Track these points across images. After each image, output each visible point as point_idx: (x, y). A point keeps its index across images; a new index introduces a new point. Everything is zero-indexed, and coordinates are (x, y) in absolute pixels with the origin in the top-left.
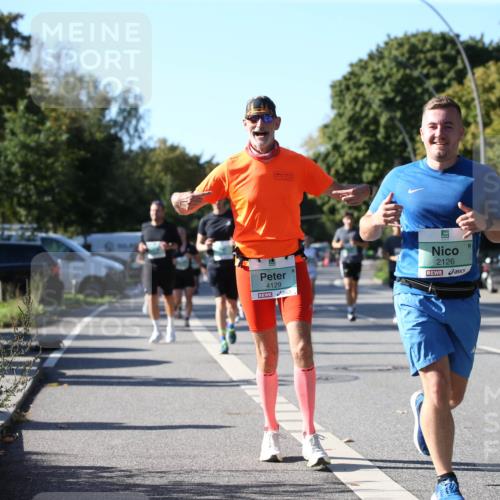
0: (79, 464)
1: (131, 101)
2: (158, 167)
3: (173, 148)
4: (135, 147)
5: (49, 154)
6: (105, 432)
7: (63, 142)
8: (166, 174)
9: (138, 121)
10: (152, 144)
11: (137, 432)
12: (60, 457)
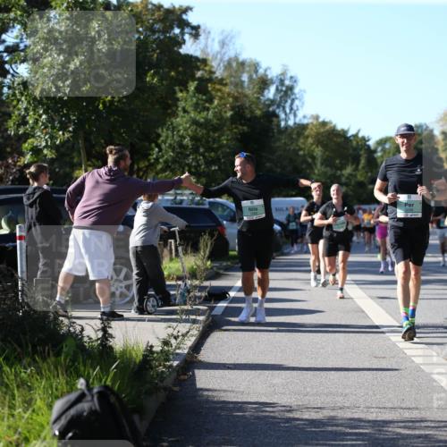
0: (245, 400)
1: (287, 82)
2: (310, 140)
3: (324, 124)
4: (291, 123)
5: (215, 129)
6: (267, 372)
7: (227, 118)
8: (317, 146)
9: (293, 101)
10: (305, 121)
11: (295, 372)
12: (229, 394)
